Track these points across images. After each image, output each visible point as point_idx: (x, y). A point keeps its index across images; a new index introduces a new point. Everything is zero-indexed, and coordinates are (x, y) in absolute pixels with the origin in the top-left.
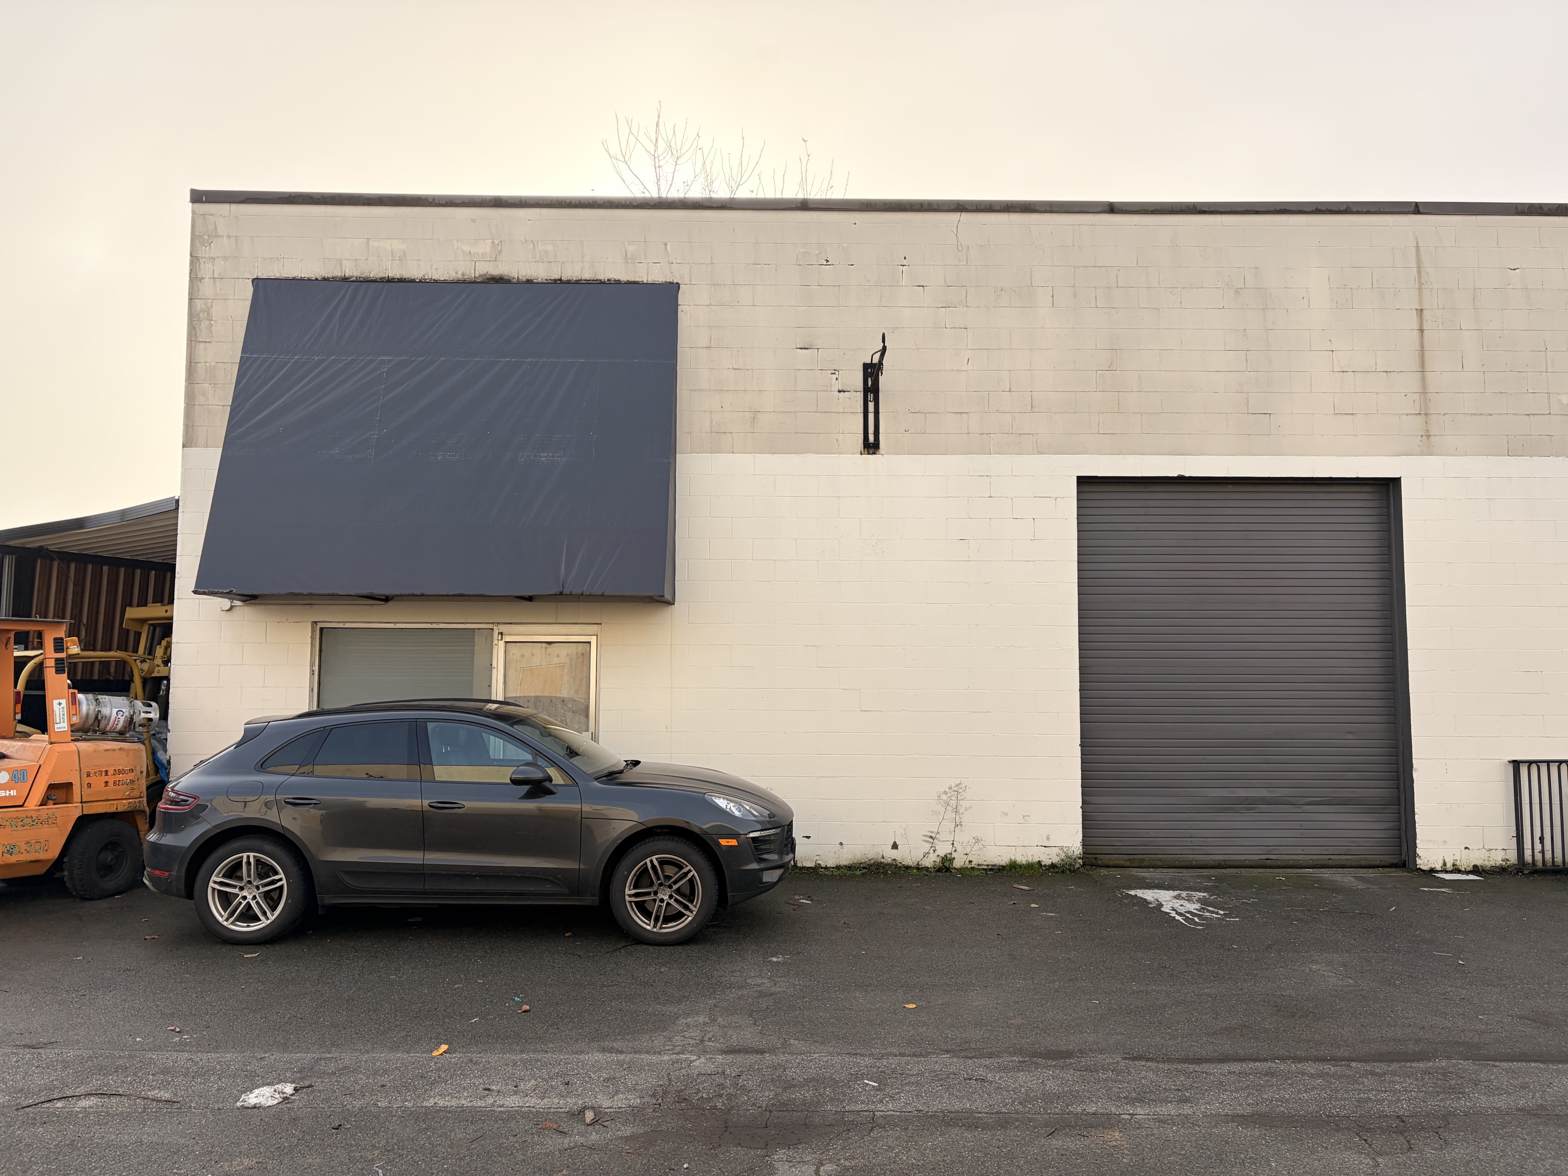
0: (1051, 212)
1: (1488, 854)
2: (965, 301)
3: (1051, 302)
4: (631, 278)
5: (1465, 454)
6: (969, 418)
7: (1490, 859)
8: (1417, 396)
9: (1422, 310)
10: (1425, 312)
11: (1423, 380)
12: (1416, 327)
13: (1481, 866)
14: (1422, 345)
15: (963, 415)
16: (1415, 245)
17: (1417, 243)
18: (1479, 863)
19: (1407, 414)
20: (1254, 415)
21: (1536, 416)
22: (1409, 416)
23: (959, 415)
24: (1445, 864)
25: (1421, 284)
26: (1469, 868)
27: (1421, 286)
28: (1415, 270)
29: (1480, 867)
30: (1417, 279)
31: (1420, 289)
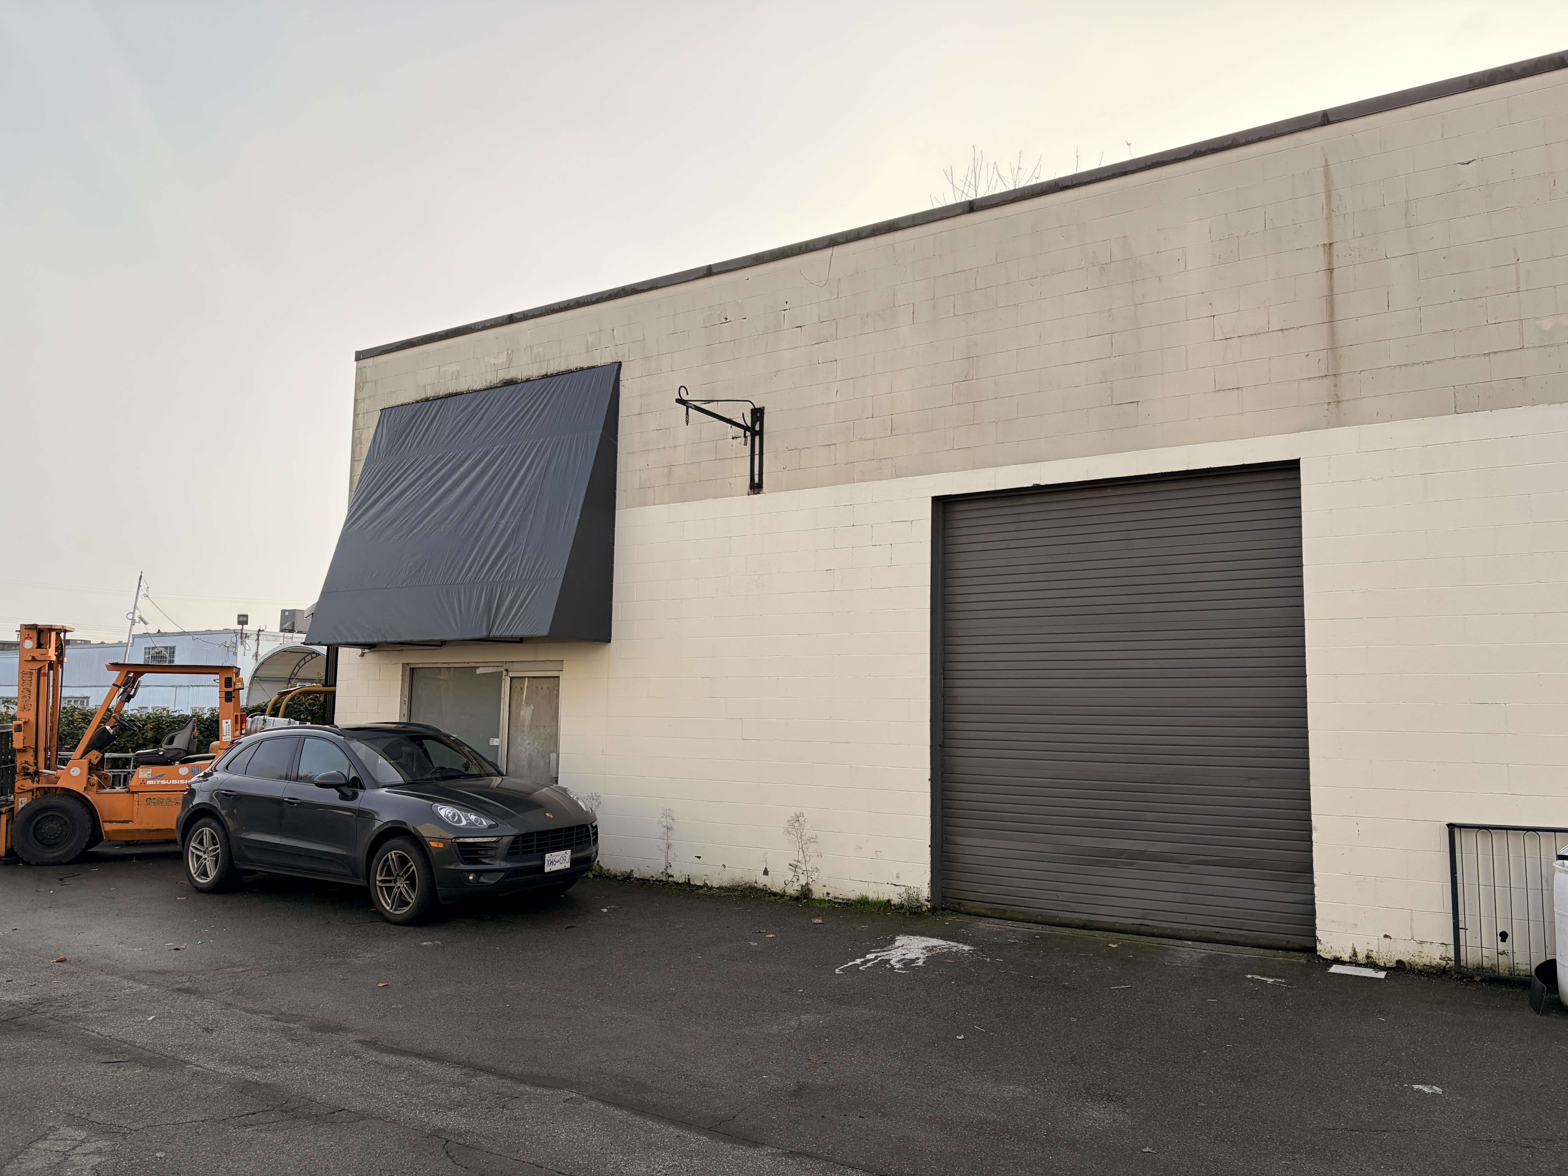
0: (914, 226)
1: (1419, 948)
2: (835, 335)
3: (911, 320)
4: (590, 365)
5: (1391, 418)
6: (836, 449)
7: (1423, 955)
8: (1322, 355)
9: (1331, 244)
10: (1335, 246)
11: (1332, 333)
12: (1323, 267)
13: (1409, 963)
14: (1331, 289)
15: (831, 446)
16: (1323, 164)
17: (1326, 161)
18: (1405, 958)
19: (1309, 379)
20: (1119, 406)
21: (1499, 354)
22: (1312, 381)
23: (828, 447)
24: (1355, 954)
25: (1330, 211)
26: (1391, 964)
27: (1330, 213)
28: (1323, 196)
29: (1406, 965)
30: (1325, 207)
31: (1329, 218)
